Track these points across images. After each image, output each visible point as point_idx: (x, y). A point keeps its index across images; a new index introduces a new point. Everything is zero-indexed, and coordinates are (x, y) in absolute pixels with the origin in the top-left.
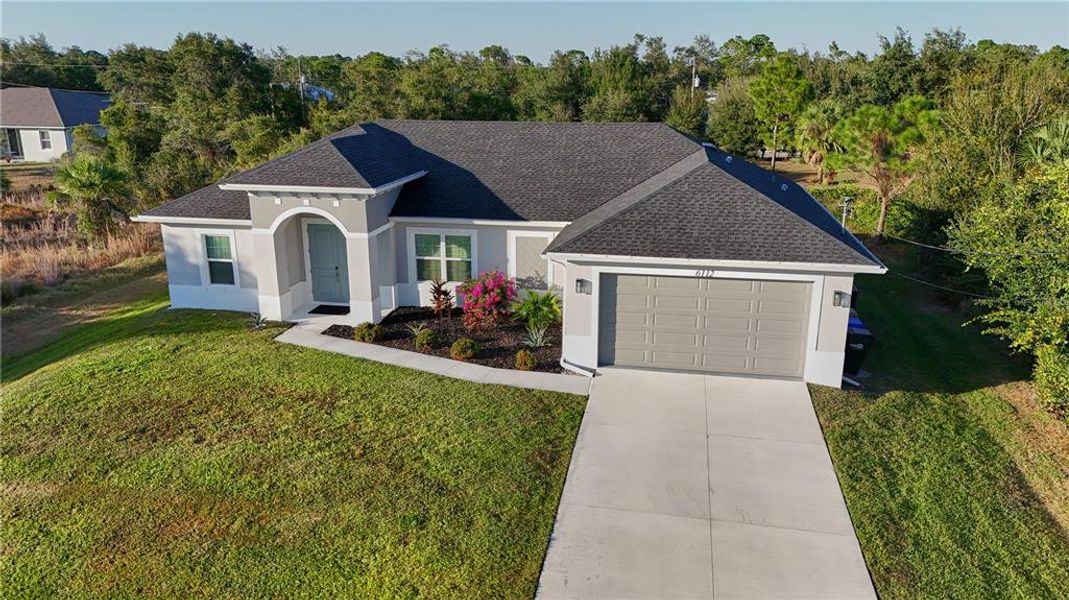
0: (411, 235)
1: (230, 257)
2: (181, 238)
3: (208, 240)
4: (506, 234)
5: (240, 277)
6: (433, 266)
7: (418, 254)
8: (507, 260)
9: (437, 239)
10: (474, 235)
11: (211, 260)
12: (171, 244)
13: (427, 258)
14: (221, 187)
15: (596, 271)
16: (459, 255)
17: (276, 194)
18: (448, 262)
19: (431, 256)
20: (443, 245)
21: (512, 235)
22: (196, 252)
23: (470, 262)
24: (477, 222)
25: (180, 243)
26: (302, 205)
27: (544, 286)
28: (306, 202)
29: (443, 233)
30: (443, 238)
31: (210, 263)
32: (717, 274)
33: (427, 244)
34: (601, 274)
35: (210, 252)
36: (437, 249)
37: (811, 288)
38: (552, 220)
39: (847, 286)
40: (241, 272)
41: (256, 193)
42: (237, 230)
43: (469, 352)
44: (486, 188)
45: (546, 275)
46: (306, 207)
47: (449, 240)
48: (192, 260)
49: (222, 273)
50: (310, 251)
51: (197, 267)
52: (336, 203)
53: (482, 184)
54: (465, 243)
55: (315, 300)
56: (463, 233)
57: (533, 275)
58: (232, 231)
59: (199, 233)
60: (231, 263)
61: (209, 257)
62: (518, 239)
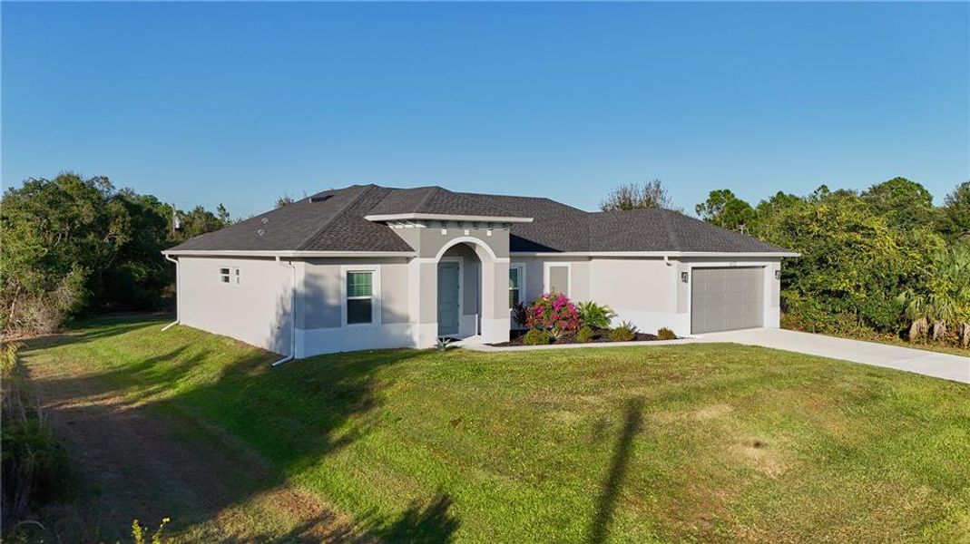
1: (371, 294)
2: (323, 277)
3: (350, 275)
4: (542, 266)
8: (543, 286)
10: (524, 267)
11: (351, 298)
15: (690, 265)
17: (444, 223)
21: (548, 265)
22: (339, 293)
25: (320, 283)
26: (462, 235)
28: (467, 232)
31: (349, 301)
32: (738, 263)
35: (350, 290)
37: (763, 271)
39: (779, 265)
40: (384, 310)
45: (567, 292)
46: (466, 236)
48: (332, 301)
49: (360, 311)
51: (337, 309)
52: (489, 233)
56: (515, 266)
59: (344, 269)
60: (370, 300)
61: (348, 296)
62: (551, 268)
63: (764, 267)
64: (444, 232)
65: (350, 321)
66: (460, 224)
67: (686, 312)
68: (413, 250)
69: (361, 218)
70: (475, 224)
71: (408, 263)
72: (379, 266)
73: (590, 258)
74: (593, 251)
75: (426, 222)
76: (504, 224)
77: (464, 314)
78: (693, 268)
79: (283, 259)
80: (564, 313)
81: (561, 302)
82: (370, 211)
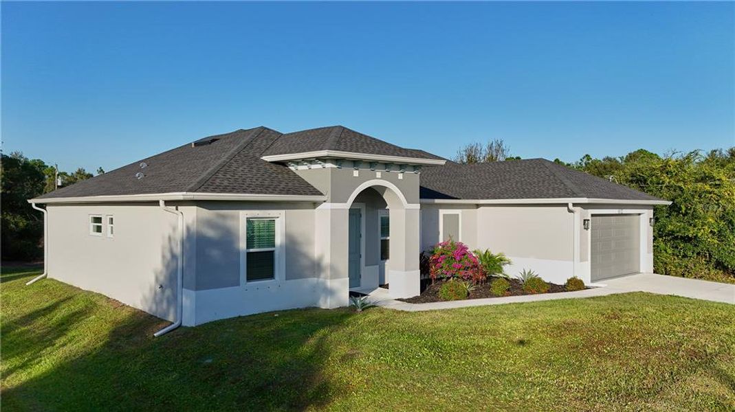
1: (274, 246)
3: (251, 226)
4: (438, 211)
5: (286, 267)
7: (383, 234)
11: (251, 250)
13: (386, 238)
15: (590, 213)
21: (442, 212)
26: (374, 178)
28: (379, 174)
31: (249, 254)
32: (625, 211)
35: (251, 241)
37: (639, 219)
39: (652, 213)
46: (377, 179)
49: (261, 265)
52: (400, 176)
59: (243, 215)
60: (273, 252)
61: (248, 247)
62: (445, 216)
63: (639, 214)
64: (356, 173)
65: (249, 278)
66: (372, 164)
67: (587, 260)
68: (321, 194)
69: (257, 159)
70: (387, 165)
71: (315, 208)
72: (283, 212)
73: (478, 206)
74: (482, 198)
75: (338, 161)
76: (416, 167)
77: (366, 265)
78: (592, 215)
79: (168, 203)
80: (465, 262)
81: (462, 251)
82: (268, 151)
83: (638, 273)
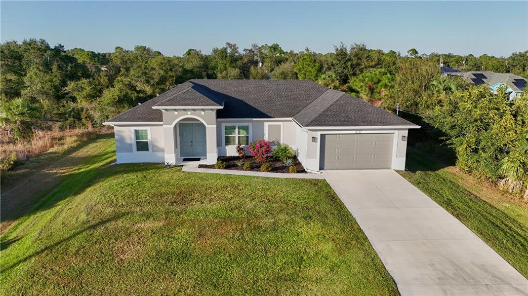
0: (223, 125)
1: (147, 139)
2: (123, 132)
3: (137, 132)
4: (263, 124)
5: (153, 148)
6: (232, 138)
7: (226, 134)
8: (264, 135)
9: (234, 128)
10: (250, 125)
12: (118, 135)
13: (229, 136)
14: (153, 108)
15: (319, 133)
16: (243, 134)
18: (239, 137)
19: (231, 134)
20: (237, 130)
21: (266, 125)
23: (248, 136)
24: (254, 119)
25: (123, 134)
26: (187, 115)
27: (279, 144)
28: (189, 113)
29: (237, 125)
30: (237, 127)
31: (137, 142)
32: (363, 132)
33: (230, 130)
34: (321, 135)
35: (137, 137)
36: (234, 131)
38: (284, 117)
39: (406, 133)
40: (153, 146)
41: (166, 110)
42: (152, 127)
43: (270, 169)
44: (251, 106)
45: (280, 140)
46: (189, 115)
47: (239, 128)
48: (129, 141)
49: (143, 146)
50: (180, 135)
51: (131, 145)
52: (203, 113)
53: (249, 105)
54: (246, 129)
55: (181, 156)
56: (245, 124)
57: (275, 140)
58: (149, 127)
59: (133, 129)
60: (147, 141)
61: (136, 139)
62: (269, 125)
63: (394, 133)
64: (176, 113)
65: (138, 150)
67: (316, 158)
70: (193, 110)
83: (390, 168)
